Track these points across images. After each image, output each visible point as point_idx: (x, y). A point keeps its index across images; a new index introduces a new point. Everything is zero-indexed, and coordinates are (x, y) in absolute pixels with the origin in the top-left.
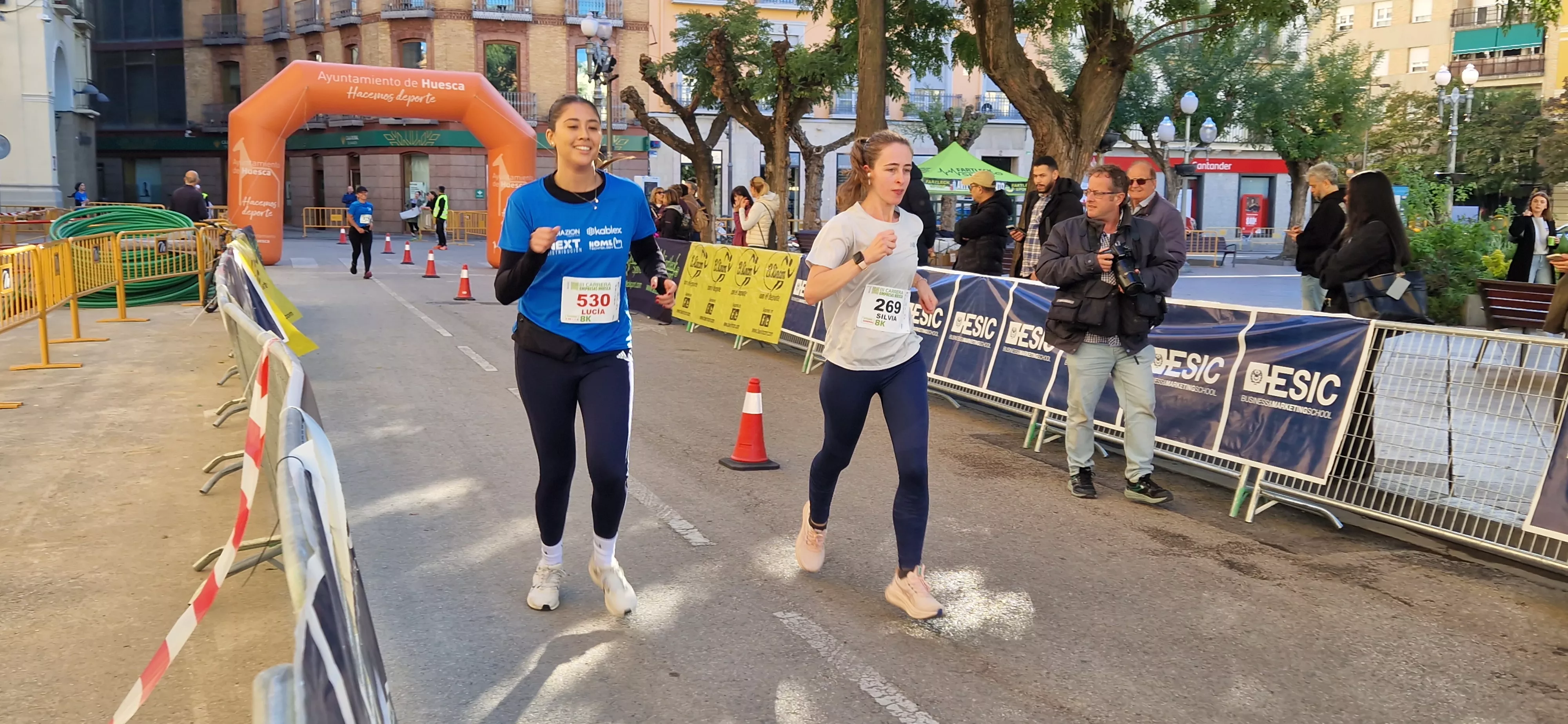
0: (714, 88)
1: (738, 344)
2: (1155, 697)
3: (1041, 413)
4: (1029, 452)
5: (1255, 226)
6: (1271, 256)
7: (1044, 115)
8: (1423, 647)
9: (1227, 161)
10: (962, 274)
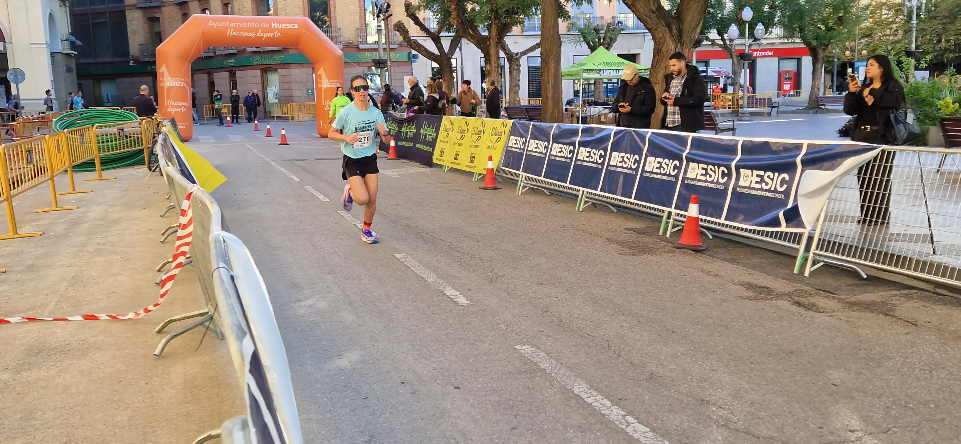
0: (451, 20)
1: (475, 178)
2: (762, 391)
3: (670, 213)
4: (663, 238)
5: (790, 90)
6: (801, 108)
7: (660, 26)
8: (928, 352)
9: (770, 50)
10: (615, 128)
